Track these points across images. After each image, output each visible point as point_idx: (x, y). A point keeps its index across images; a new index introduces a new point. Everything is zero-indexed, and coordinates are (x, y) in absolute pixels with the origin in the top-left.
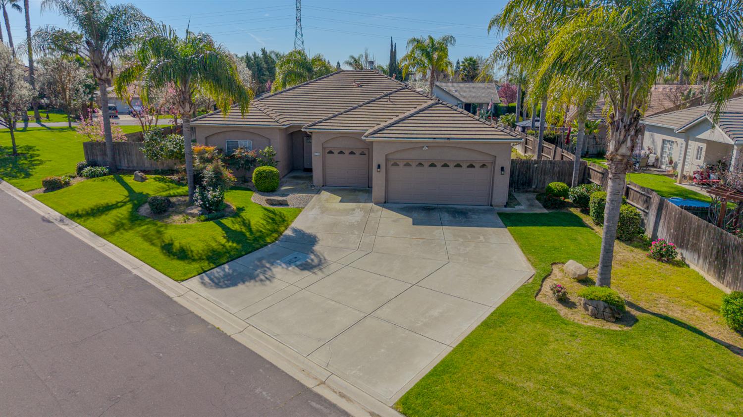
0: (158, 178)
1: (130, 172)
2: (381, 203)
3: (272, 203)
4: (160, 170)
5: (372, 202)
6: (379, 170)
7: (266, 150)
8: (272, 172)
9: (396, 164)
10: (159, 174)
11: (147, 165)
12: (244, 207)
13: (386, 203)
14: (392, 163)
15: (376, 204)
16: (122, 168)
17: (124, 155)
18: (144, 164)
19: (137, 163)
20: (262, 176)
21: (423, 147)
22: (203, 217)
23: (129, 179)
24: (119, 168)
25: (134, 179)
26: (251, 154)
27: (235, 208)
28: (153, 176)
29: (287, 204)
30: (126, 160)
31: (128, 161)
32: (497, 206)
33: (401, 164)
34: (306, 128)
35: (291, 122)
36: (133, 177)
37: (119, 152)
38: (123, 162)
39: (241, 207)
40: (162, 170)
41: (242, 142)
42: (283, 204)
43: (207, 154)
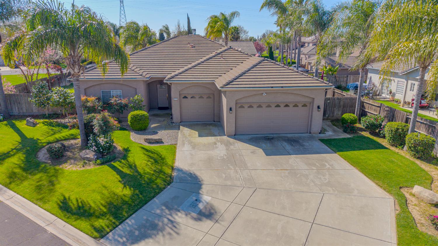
0: (46, 122)
1: (21, 117)
2: (232, 136)
3: (150, 142)
4: (47, 115)
5: (225, 135)
6: (231, 112)
7: (136, 97)
8: (144, 115)
9: (242, 107)
10: (46, 118)
11: (35, 110)
12: (128, 148)
13: (237, 135)
14: (239, 106)
15: (229, 136)
16: (14, 114)
17: (14, 104)
18: (32, 110)
19: (27, 110)
20: (136, 119)
21: (263, 94)
22: (98, 161)
23: (21, 125)
24: (11, 114)
25: (26, 124)
26: (124, 101)
27: (121, 149)
28: (42, 121)
29: (162, 142)
30: (17, 108)
31: (18, 108)
32: (314, 133)
33: (246, 106)
34: (167, 81)
35: (150, 75)
36: (25, 122)
37: (10, 102)
38: (14, 109)
39: (126, 147)
40: (48, 114)
41: (114, 92)
42: (159, 142)
43: (89, 103)
